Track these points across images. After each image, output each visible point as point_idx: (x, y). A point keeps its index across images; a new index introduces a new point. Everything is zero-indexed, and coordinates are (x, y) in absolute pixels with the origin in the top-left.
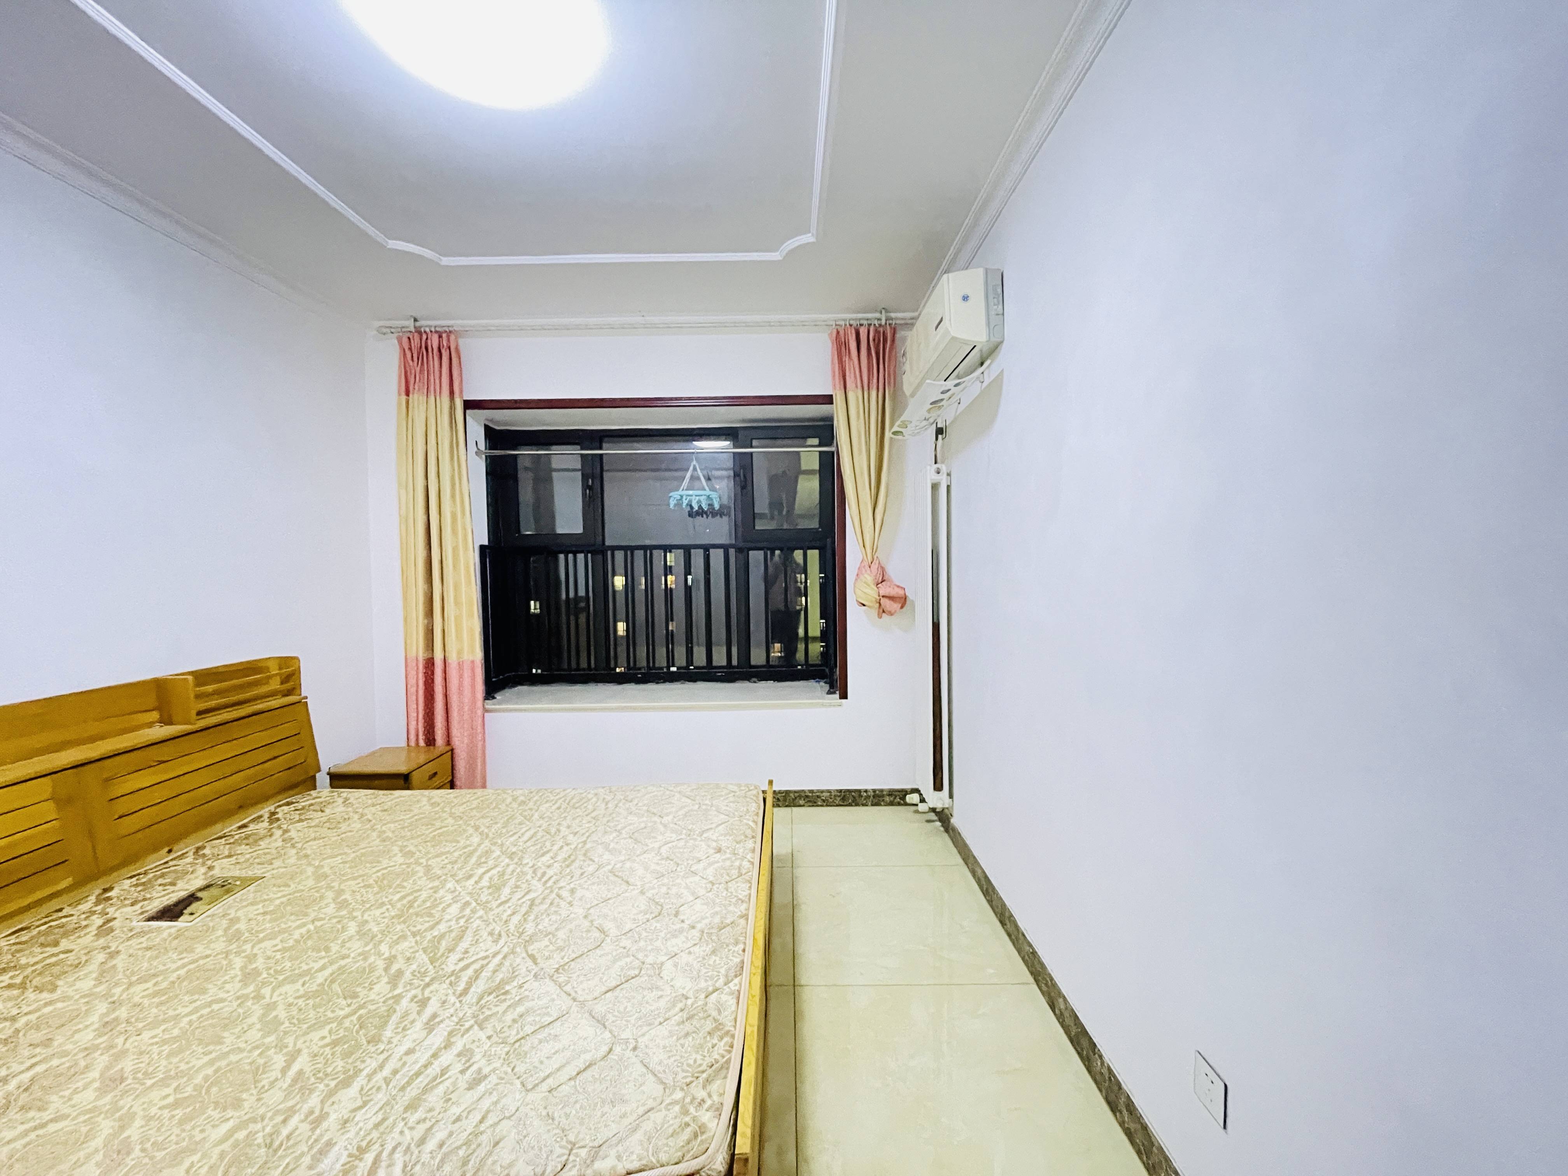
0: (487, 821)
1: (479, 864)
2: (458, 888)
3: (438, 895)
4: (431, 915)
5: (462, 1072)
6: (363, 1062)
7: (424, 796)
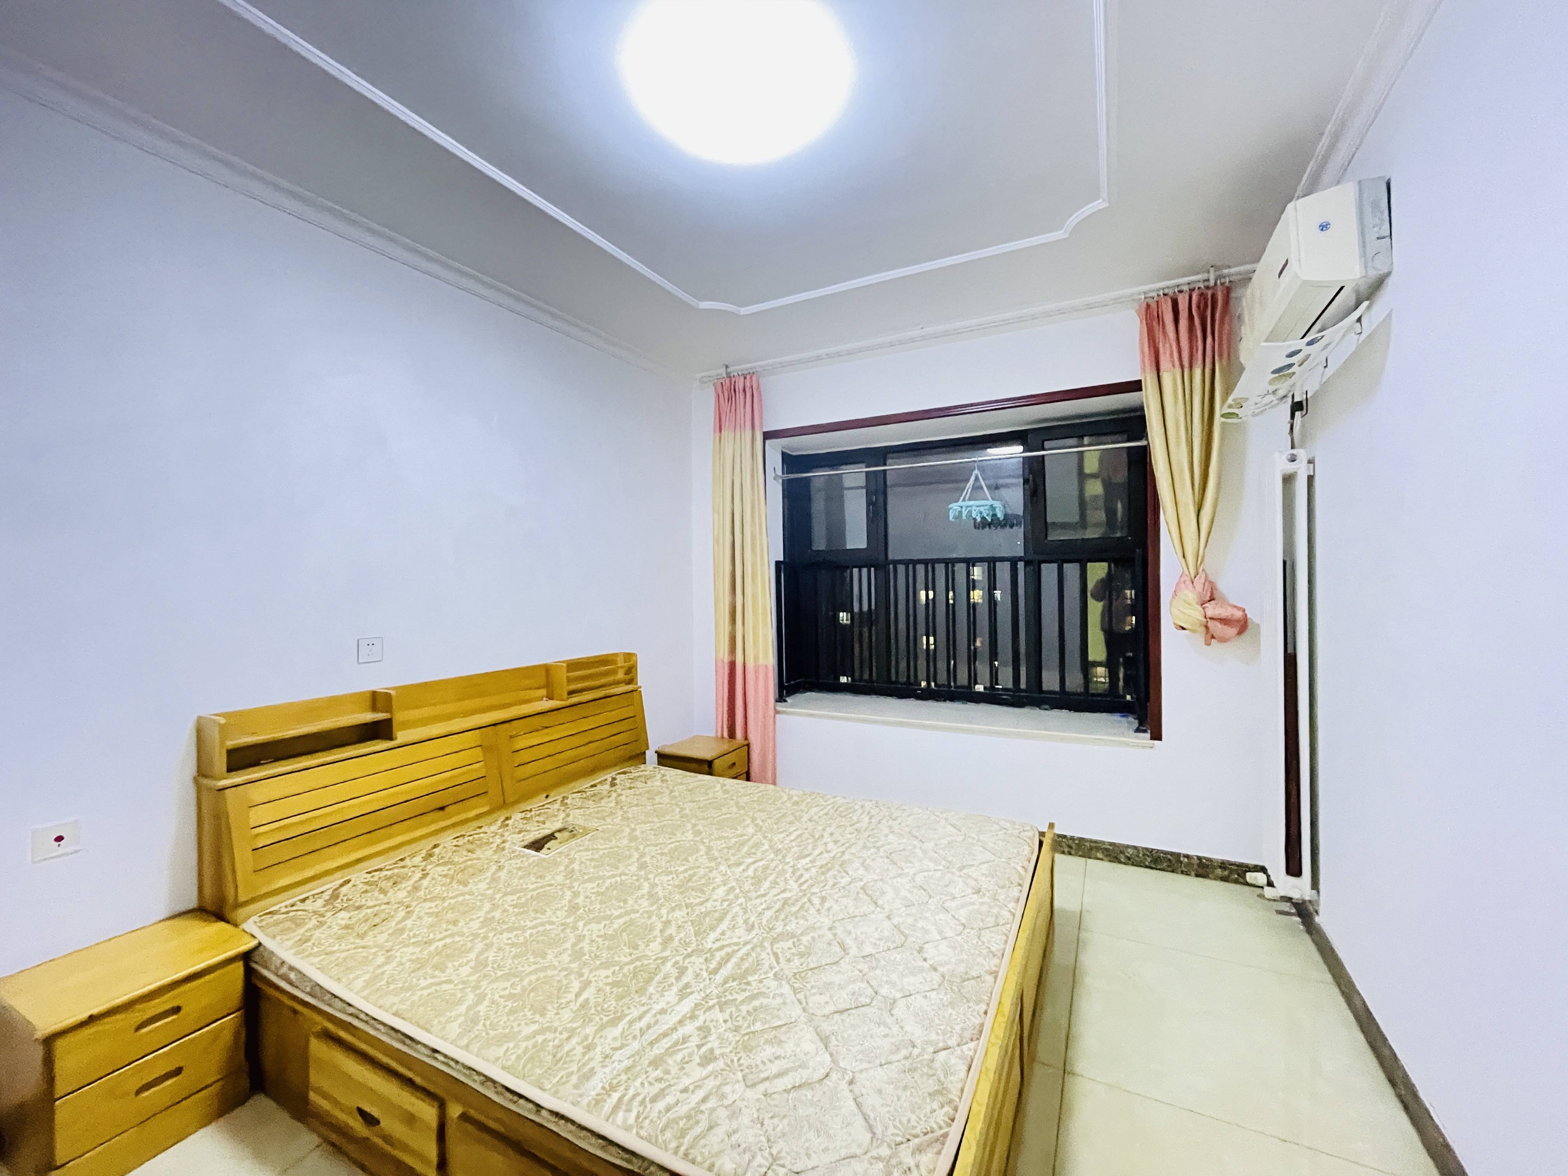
0: (763, 815)
1: (749, 854)
2: (729, 872)
3: (711, 875)
4: (703, 892)
5: (699, 1047)
6: (629, 1008)
7: (718, 782)
